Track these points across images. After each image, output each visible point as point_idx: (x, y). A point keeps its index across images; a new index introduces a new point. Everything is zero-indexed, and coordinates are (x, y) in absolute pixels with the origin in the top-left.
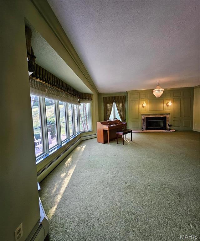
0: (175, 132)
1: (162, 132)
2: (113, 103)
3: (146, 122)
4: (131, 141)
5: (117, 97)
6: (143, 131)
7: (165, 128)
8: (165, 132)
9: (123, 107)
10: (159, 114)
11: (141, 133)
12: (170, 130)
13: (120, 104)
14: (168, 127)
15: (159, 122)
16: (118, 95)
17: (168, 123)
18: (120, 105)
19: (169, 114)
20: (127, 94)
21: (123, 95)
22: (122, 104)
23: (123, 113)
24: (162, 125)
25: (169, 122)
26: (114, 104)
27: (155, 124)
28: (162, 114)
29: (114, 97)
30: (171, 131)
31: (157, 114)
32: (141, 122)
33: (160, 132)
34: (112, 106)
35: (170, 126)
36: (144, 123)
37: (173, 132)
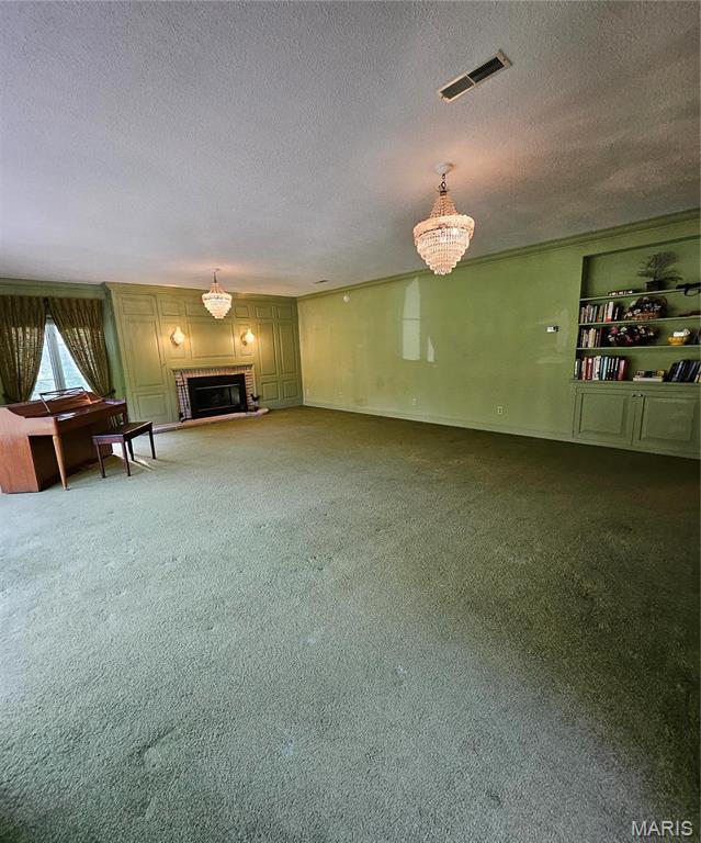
0: (268, 412)
1: (239, 418)
2: (42, 328)
3: (190, 395)
4: (154, 458)
5: (61, 300)
6: (184, 424)
7: (243, 406)
8: (245, 418)
9: (93, 341)
10: (226, 368)
11: (179, 429)
12: (256, 409)
13: (81, 331)
14: (252, 403)
15: (227, 391)
16: (63, 294)
17: (249, 392)
18: (83, 335)
19: (251, 366)
20: (108, 293)
21: (89, 295)
22: (88, 332)
23: (98, 365)
24: (237, 398)
25: (252, 388)
26: (51, 329)
27: (217, 396)
28: (234, 368)
29: (46, 299)
30: (260, 412)
31: (219, 368)
32: (173, 394)
33: (233, 419)
34: (41, 340)
35: (255, 399)
36: (185, 396)
37: (264, 414)
